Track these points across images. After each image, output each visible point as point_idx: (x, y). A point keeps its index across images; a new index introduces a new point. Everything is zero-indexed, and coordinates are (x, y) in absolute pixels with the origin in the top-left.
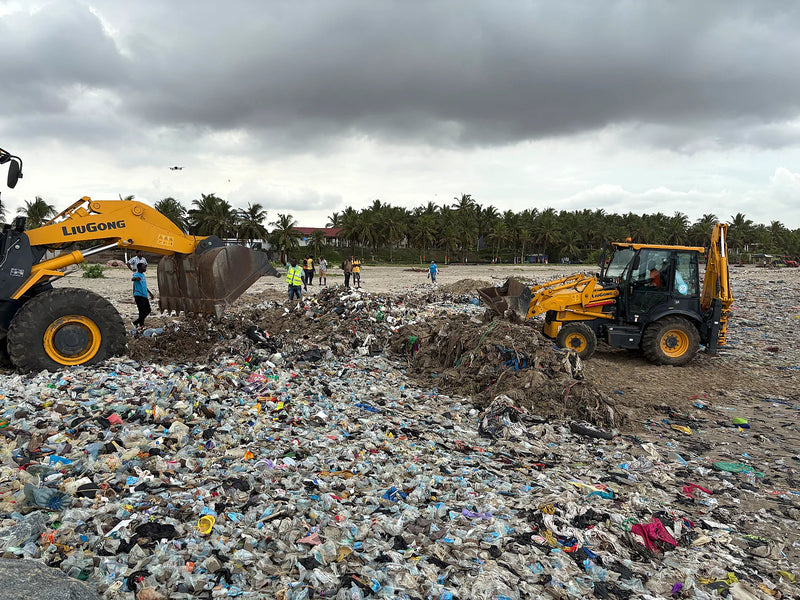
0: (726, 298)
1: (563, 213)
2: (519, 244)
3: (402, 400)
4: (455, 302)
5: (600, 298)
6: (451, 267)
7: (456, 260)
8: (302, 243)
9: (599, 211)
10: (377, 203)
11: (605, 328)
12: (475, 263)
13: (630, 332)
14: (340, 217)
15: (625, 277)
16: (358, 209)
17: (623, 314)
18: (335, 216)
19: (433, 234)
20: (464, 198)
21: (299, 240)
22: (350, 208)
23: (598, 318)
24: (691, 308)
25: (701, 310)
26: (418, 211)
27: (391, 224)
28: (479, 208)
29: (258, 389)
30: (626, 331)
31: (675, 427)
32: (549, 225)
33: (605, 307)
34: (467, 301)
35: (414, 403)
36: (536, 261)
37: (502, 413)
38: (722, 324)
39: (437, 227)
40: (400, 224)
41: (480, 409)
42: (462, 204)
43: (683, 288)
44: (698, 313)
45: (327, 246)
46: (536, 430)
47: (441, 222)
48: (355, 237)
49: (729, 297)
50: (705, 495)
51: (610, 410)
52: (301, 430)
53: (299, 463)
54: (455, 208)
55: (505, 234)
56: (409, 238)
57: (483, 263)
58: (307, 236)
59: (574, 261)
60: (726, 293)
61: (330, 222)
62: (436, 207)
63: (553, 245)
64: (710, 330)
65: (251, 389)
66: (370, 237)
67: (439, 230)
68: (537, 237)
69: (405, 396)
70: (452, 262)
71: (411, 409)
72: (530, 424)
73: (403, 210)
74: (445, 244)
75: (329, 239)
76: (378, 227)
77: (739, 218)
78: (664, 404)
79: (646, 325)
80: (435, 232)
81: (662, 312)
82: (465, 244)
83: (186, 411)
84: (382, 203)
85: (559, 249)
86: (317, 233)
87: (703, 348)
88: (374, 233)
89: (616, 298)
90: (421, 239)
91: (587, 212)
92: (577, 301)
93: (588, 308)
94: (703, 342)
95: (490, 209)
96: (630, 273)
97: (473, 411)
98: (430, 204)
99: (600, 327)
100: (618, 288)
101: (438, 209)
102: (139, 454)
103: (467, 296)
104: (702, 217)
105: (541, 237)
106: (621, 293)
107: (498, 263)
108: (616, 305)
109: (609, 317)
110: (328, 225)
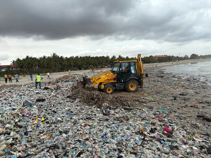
0: (143, 73)
1: (81, 57)
2: (71, 66)
3: (77, 110)
4: (65, 82)
5: (113, 77)
6: (53, 73)
7: (54, 71)
8: (3, 70)
9: (89, 56)
10: (28, 57)
11: (115, 85)
12: (60, 72)
13: (122, 85)
14: (15, 61)
15: (118, 70)
16: (21, 59)
17: (119, 80)
18: (14, 61)
19: (46, 64)
20: (54, 54)
21: (2, 70)
22: (19, 59)
23: (113, 82)
24: (135, 76)
25: (138, 77)
26: (41, 58)
27: (33, 63)
28: (58, 57)
29: (30, 115)
30: (120, 85)
31: (142, 104)
32: (78, 60)
33: (114, 79)
34: (68, 81)
35: (81, 110)
36: (75, 70)
37: (107, 108)
38: (143, 80)
39: (47, 62)
40: (36, 62)
41: (100, 108)
42: (53, 56)
43: (133, 72)
44: (137, 77)
45: (12, 71)
46: (117, 111)
47: (48, 61)
48: (21, 67)
49: (144, 73)
50: (163, 118)
51: (129, 102)
52: (58, 125)
53: (68, 135)
54: (52, 57)
55: (67, 63)
56: (39, 66)
57: (62, 71)
58: (5, 68)
59: (85, 69)
60: (143, 72)
61: (12, 63)
62: (46, 57)
63: (79, 65)
64: (140, 82)
65: (28, 115)
66: (26, 67)
67: (48, 63)
68: (75, 64)
69: (77, 109)
70: (53, 72)
71: (81, 112)
72: (114, 109)
73: (36, 58)
74: (50, 67)
75: (12, 68)
76: (29, 64)
77: (120, 56)
78: (137, 99)
79: (125, 82)
80: (47, 64)
81: (129, 78)
82: (56, 66)
83: (11, 127)
84: (29, 57)
85: (81, 66)
86: (8, 67)
87: (139, 86)
88: (28, 65)
89: (117, 76)
90: (43, 66)
91: (86, 57)
92: (107, 78)
93: (110, 80)
94: (139, 85)
95: (61, 57)
96: (119, 69)
97: (98, 109)
98: (44, 56)
99: (113, 84)
100: (117, 74)
101: (47, 57)
102: (7, 147)
103: (68, 80)
104: (113, 56)
105: (76, 63)
106: (118, 75)
107: (66, 71)
108: (117, 78)
109: (116, 81)
110: (11, 64)
